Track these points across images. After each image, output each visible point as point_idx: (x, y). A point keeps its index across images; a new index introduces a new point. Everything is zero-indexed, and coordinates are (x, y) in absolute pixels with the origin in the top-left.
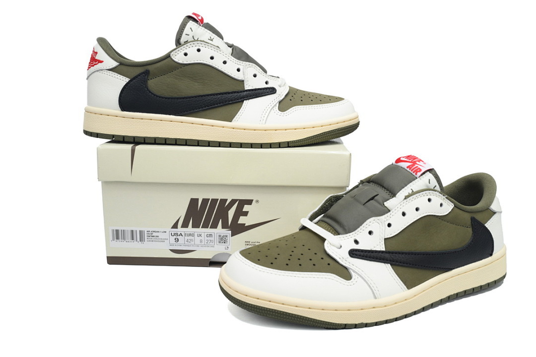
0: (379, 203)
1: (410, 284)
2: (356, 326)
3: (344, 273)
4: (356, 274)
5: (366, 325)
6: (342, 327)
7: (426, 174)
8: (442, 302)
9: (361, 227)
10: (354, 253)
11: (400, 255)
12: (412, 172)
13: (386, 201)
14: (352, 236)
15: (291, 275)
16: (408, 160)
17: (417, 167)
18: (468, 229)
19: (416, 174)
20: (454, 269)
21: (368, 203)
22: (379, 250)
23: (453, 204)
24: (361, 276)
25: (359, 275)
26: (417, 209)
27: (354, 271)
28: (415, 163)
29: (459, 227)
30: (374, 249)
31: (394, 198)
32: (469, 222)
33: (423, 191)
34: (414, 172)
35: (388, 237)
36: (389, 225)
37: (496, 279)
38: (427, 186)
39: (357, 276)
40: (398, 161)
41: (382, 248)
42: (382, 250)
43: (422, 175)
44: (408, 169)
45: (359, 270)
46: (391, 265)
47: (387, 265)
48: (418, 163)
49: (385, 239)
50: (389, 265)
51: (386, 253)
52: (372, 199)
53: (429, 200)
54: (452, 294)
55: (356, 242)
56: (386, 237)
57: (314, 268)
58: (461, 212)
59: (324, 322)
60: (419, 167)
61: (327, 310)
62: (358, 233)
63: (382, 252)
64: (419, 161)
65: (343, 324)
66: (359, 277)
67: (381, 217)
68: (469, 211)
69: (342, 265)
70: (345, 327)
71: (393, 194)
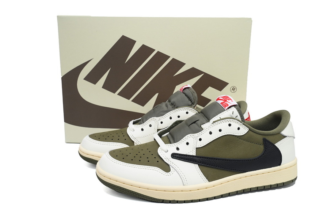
0: (198, 126)
1: (210, 178)
2: (170, 202)
3: (166, 168)
4: (173, 169)
5: (177, 202)
6: (160, 201)
7: (232, 108)
8: (237, 193)
9: (182, 140)
10: (174, 156)
11: (206, 159)
12: (223, 107)
13: (203, 124)
14: (176, 145)
15: (132, 166)
16: (222, 99)
17: (226, 103)
18: (261, 146)
19: (225, 108)
20: (247, 172)
21: (191, 125)
22: (192, 155)
23: (248, 129)
24: (176, 170)
25: (175, 169)
26: (220, 130)
27: (172, 167)
28: (226, 101)
29: (253, 144)
30: (188, 154)
31: (209, 123)
32: (261, 141)
33: (225, 119)
34: (224, 107)
35: (199, 147)
36: (200, 140)
37: (284, 182)
38: (231, 116)
39: (174, 170)
40: (218, 99)
41: (194, 153)
42: (194, 155)
43: (228, 108)
44: (221, 105)
45: (176, 167)
46: (199, 165)
47: (195, 165)
48: (228, 101)
49: (196, 148)
50: (197, 165)
51: (196, 157)
52: (194, 122)
53: (230, 125)
54: (247, 188)
55: (178, 149)
56: (197, 147)
57: (148, 163)
58: (255, 134)
59: (149, 197)
60: (228, 103)
61: (151, 189)
62: (180, 143)
63: (193, 156)
64: (229, 100)
65: (162, 200)
66: (175, 171)
67: (195, 134)
68: (262, 134)
69: (166, 163)
70: (163, 201)
71: (208, 120)
